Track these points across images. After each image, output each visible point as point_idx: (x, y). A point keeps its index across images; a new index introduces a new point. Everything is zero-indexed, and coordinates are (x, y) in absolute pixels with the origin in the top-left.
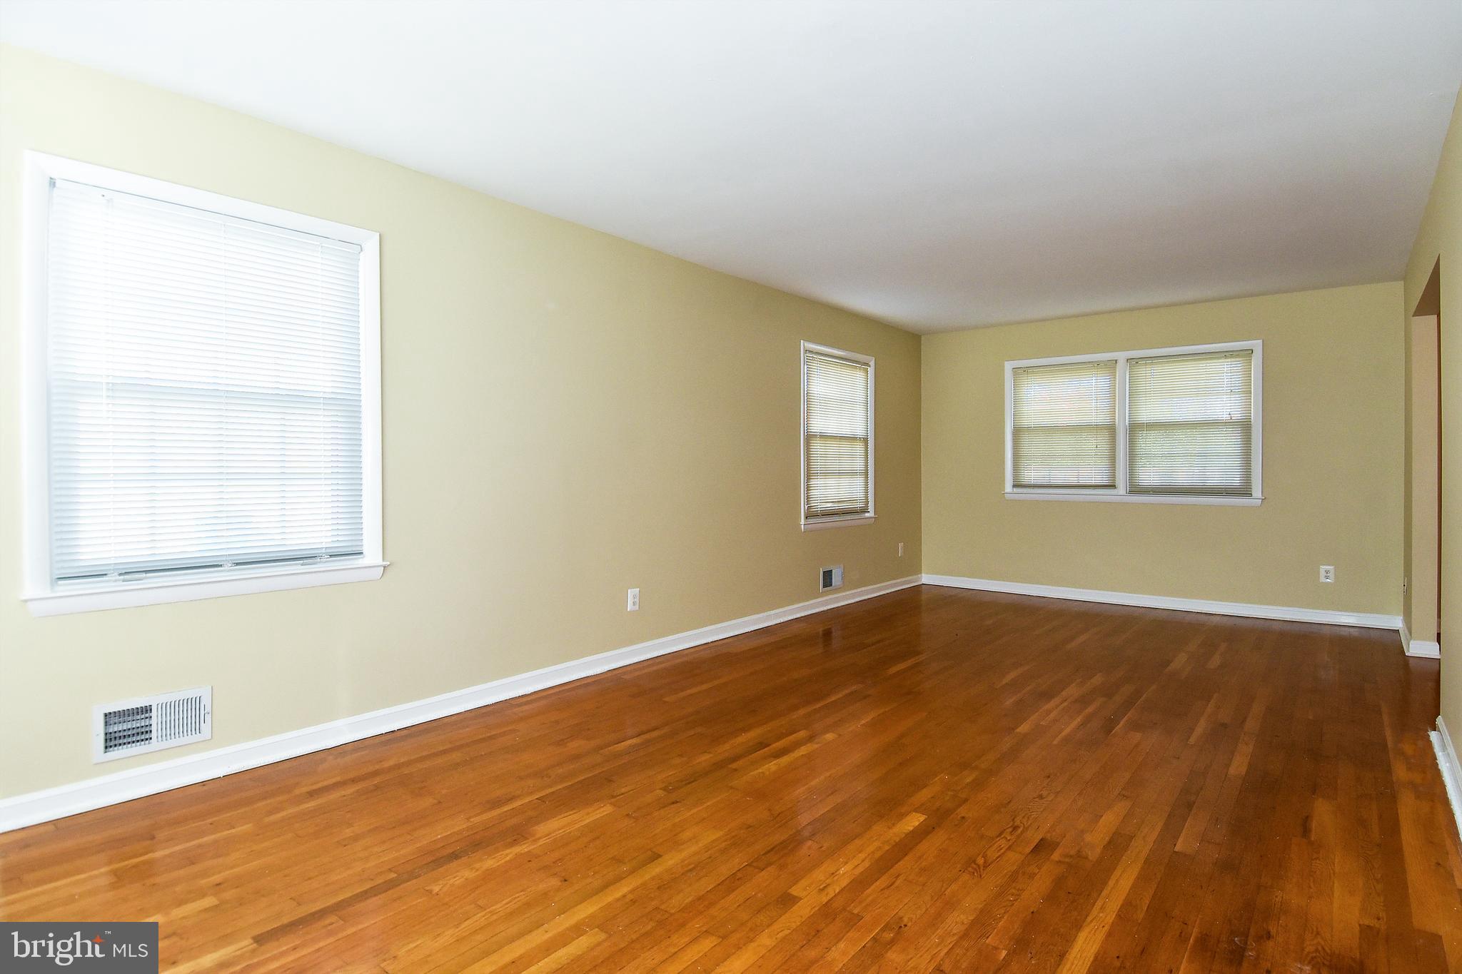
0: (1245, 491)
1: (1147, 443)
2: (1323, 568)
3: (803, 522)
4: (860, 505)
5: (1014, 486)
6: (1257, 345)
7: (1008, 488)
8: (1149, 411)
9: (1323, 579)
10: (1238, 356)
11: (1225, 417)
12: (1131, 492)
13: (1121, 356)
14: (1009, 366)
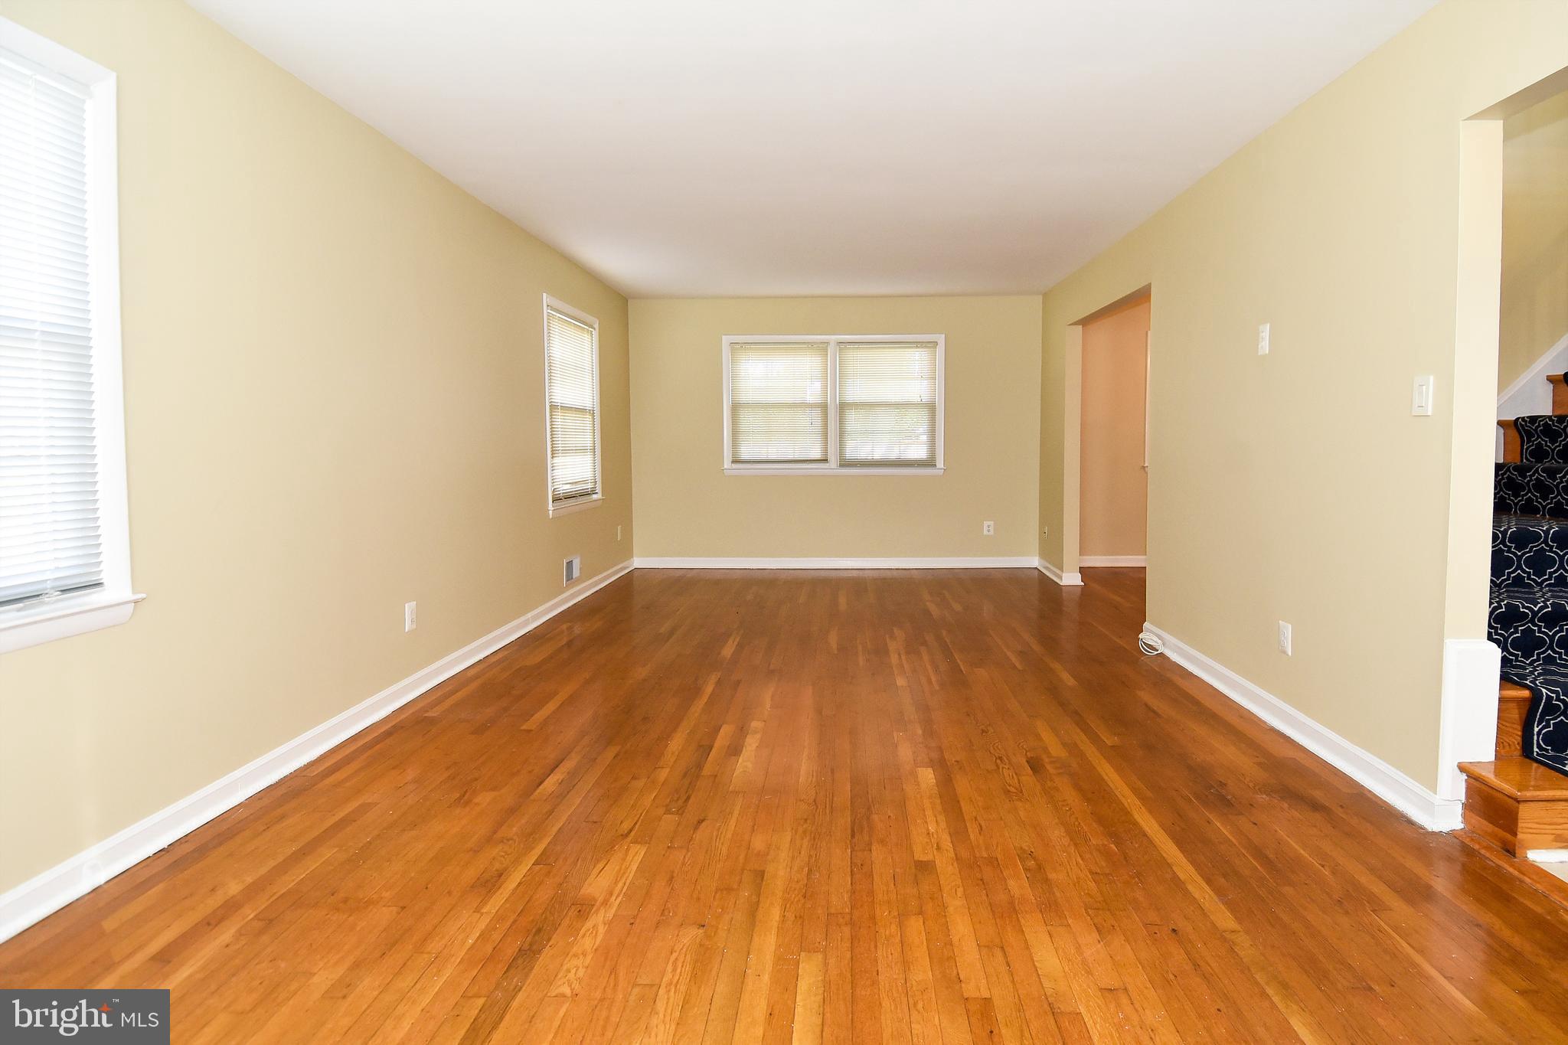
0: (929, 463)
1: (853, 420)
2: (986, 524)
3: (550, 507)
4: (590, 486)
5: (733, 462)
6: (941, 339)
7: (727, 464)
8: (856, 392)
9: (985, 532)
10: (926, 347)
11: (917, 399)
12: (841, 466)
13: (834, 338)
14: (726, 340)
